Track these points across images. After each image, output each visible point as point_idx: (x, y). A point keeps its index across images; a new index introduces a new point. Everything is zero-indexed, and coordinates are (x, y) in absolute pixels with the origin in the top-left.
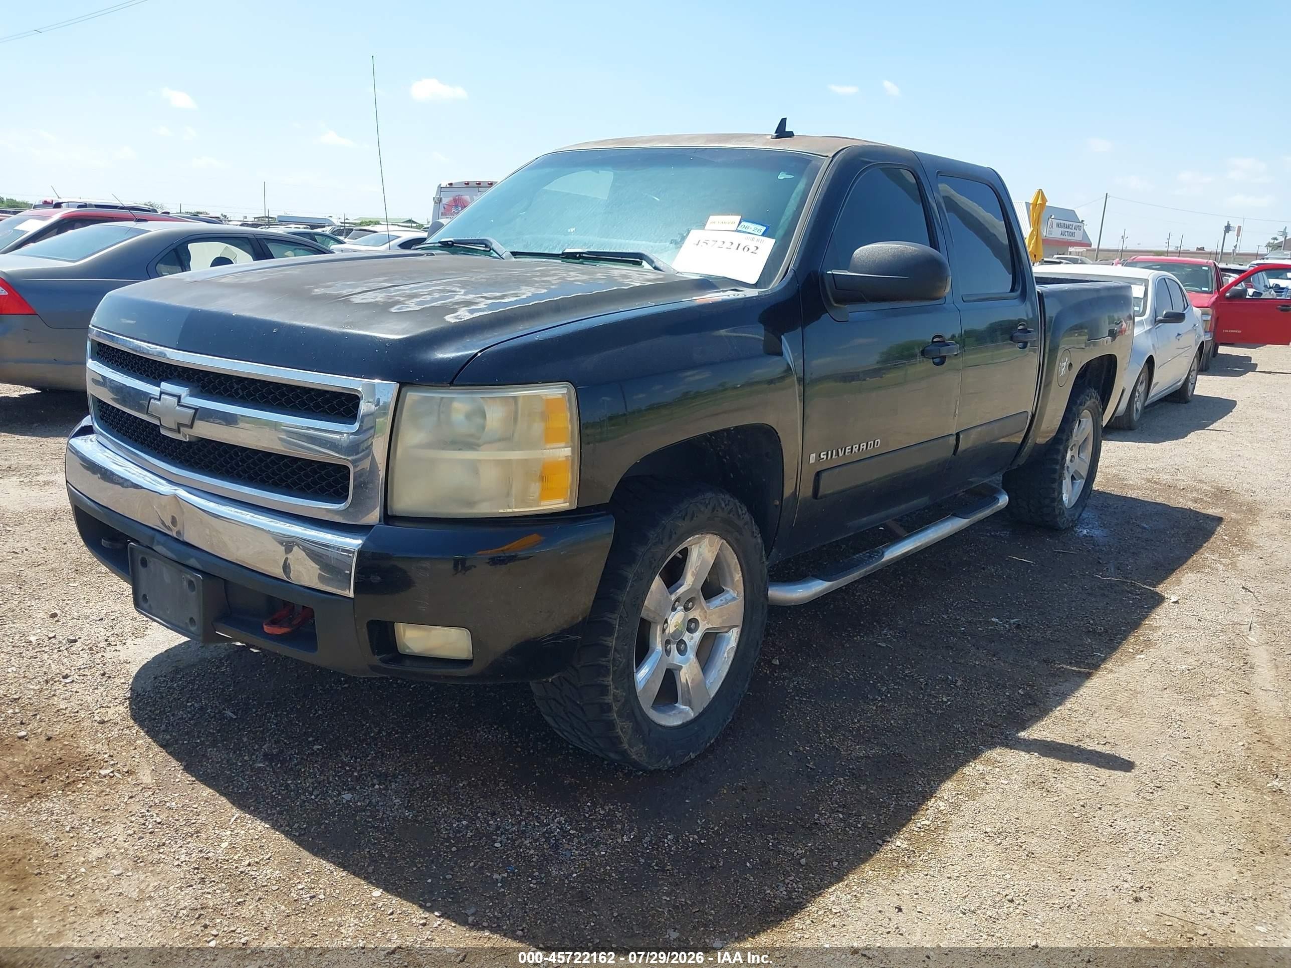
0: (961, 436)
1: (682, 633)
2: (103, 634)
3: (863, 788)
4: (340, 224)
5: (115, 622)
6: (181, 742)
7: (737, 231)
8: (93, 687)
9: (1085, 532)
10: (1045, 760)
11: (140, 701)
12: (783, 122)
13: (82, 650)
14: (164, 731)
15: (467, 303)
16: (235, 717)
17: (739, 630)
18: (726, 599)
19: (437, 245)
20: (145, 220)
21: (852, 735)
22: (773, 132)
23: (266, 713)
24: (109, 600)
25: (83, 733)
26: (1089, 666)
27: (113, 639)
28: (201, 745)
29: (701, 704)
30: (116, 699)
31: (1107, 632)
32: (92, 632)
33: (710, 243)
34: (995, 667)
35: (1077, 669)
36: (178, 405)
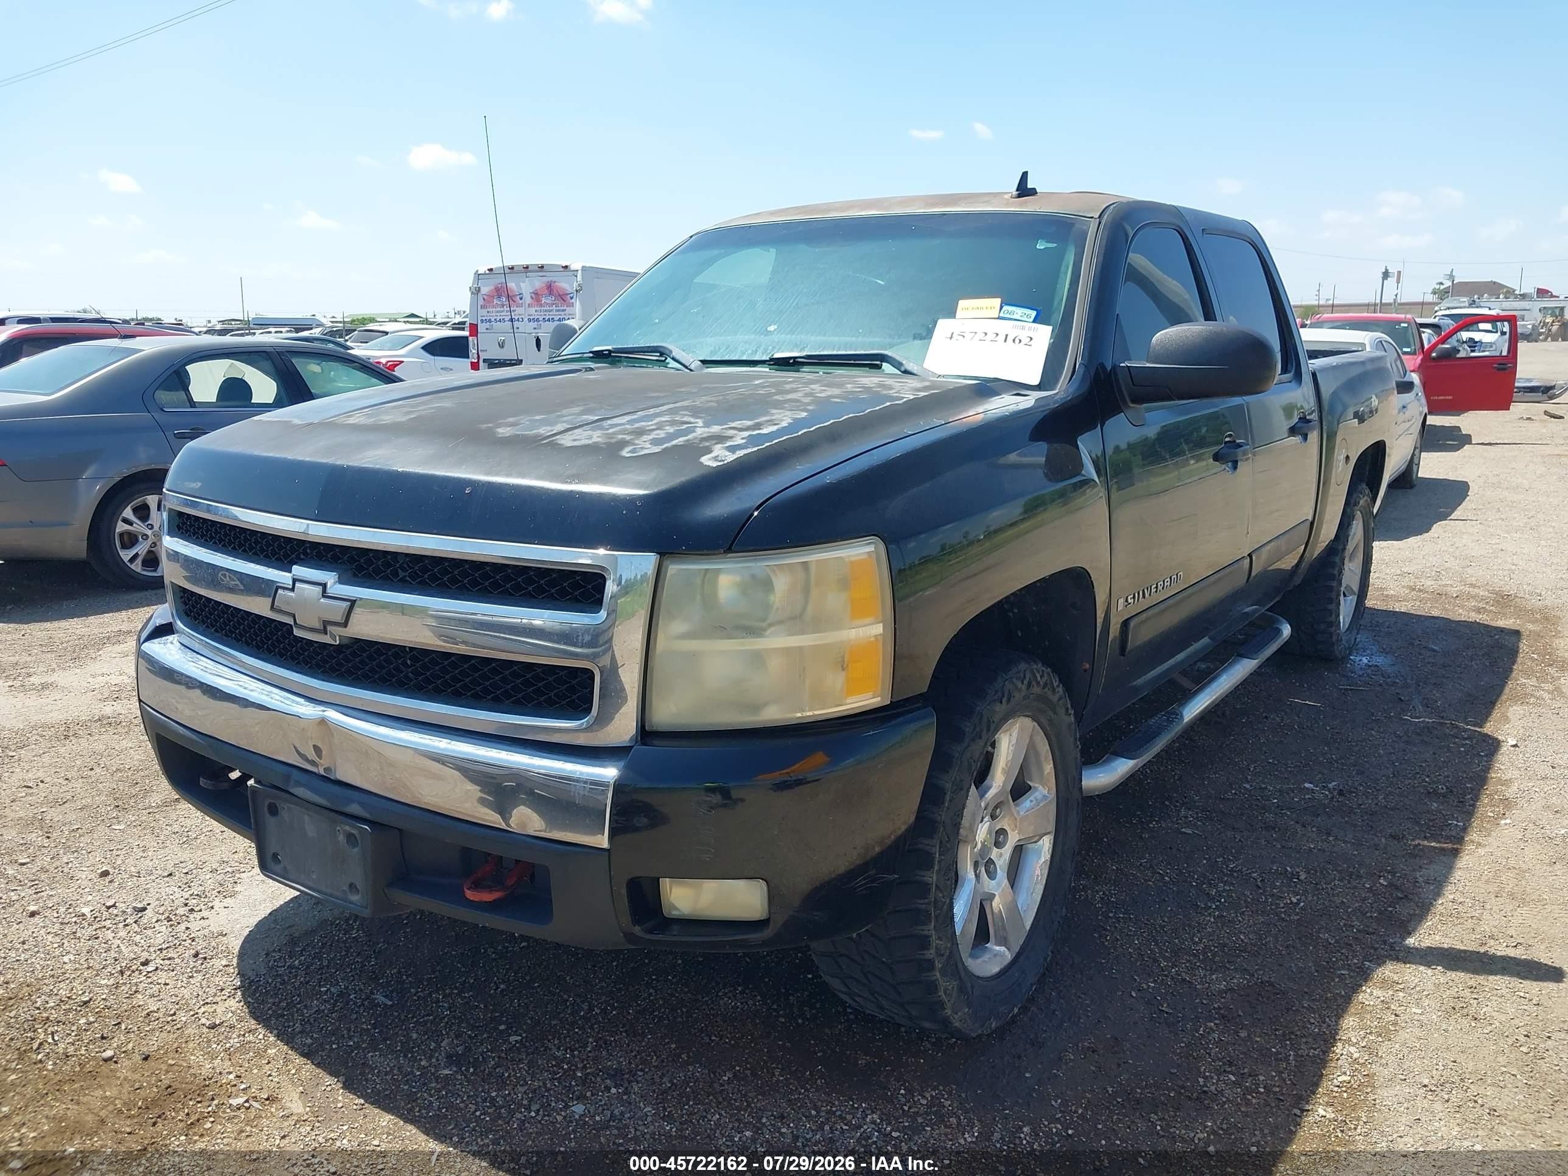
0: (1254, 558)
1: (990, 850)
2: (180, 896)
3: (1243, 1034)
4: (331, 324)
5: (189, 877)
6: (328, 1047)
7: (999, 318)
8: (186, 975)
9: (1365, 660)
10: (1453, 975)
11: (255, 991)
12: (1025, 176)
13: (157, 921)
14: (300, 1032)
15: (720, 439)
16: (391, 1003)
17: (1052, 837)
18: (1037, 800)
19: (585, 355)
20: (133, 336)
21: (1199, 960)
22: (1013, 188)
23: (430, 994)
24: (173, 846)
25: (191, 1045)
26: (1449, 839)
27: (194, 901)
28: (356, 1048)
29: (1018, 942)
30: (222, 990)
31: (1451, 792)
32: (163, 894)
33: (968, 336)
34: (1335, 849)
35: (1438, 845)
36: (323, 596)
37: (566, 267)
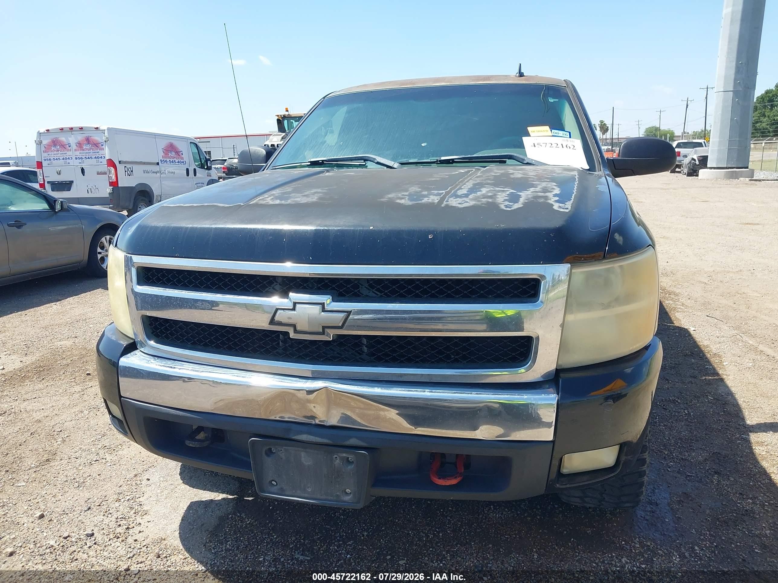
7: (554, 136)
8: (163, 570)
11: (218, 570)
13: (110, 540)
16: (309, 558)
23: (328, 547)
32: (96, 521)
33: (543, 144)
35: (712, 378)
36: (322, 311)
37: (97, 128)
